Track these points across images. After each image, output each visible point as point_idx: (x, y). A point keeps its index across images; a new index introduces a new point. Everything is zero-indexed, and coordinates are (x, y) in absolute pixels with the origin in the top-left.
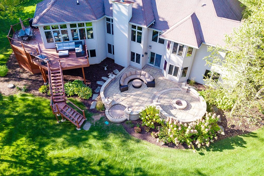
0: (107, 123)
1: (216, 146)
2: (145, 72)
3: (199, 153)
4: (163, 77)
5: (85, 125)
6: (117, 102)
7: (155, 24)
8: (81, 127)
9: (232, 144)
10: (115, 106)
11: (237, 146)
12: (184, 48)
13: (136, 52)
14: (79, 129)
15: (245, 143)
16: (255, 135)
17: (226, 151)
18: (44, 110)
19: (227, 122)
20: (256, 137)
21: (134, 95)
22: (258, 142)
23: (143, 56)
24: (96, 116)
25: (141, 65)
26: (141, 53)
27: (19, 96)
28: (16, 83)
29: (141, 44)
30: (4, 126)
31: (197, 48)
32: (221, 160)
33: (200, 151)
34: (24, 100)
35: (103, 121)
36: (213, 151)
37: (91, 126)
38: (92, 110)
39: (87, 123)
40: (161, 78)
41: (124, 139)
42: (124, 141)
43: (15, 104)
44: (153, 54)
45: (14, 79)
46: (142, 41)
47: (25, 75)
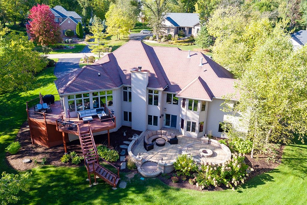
0: (142, 179)
1: (250, 184)
2: (165, 131)
3: (237, 191)
4: (182, 135)
5: (121, 184)
6: (147, 159)
7: (169, 88)
8: (117, 186)
9: (262, 180)
10: (145, 163)
11: (267, 181)
12: (198, 103)
13: (153, 114)
14: (116, 189)
15: (272, 178)
16: (278, 171)
17: (259, 187)
18: (70, 177)
19: (251, 163)
20: (279, 172)
21: (161, 152)
22: (282, 175)
23: (160, 117)
24: (129, 175)
25: (159, 126)
26: (158, 115)
27: (39, 169)
28: (32, 158)
29: (158, 106)
30: (28, 199)
31: (210, 100)
32: (258, 194)
33: (238, 190)
34: (45, 172)
35: (138, 178)
36: (249, 188)
37: (127, 184)
38: (123, 170)
39: (122, 182)
40: (180, 136)
41: (163, 189)
42: (164, 191)
43: (35, 177)
44: (168, 116)
45: (27, 154)
46: (159, 104)
47: (39, 150)
